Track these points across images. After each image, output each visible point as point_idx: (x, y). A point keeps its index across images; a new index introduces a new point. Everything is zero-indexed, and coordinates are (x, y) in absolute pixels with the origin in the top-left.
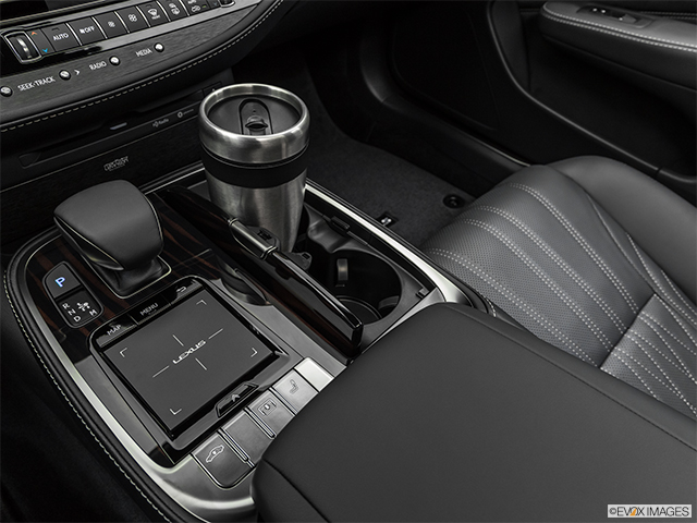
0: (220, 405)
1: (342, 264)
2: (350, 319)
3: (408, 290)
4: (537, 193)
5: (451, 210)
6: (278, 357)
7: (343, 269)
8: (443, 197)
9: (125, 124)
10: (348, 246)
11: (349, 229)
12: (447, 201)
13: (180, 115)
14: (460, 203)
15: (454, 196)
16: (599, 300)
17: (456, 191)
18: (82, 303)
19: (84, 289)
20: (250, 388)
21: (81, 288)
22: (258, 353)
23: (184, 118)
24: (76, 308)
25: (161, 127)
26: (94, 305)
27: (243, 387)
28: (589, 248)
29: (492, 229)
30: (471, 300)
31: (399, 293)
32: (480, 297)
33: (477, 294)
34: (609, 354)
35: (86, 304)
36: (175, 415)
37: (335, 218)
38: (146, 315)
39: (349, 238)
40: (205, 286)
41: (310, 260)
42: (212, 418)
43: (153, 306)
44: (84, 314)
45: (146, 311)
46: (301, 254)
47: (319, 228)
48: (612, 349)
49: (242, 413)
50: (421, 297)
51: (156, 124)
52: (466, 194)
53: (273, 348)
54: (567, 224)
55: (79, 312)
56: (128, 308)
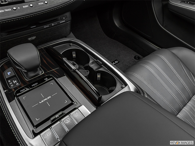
0: (52, 119)
1: (99, 75)
2: (98, 94)
3: (118, 85)
4: (163, 57)
5: (136, 60)
6: (73, 104)
7: (99, 76)
8: (134, 56)
9: (35, 26)
10: (101, 69)
11: (102, 64)
12: (135, 58)
13: (53, 25)
14: (139, 58)
15: (137, 56)
16: (180, 92)
17: (138, 55)
18: (14, 81)
19: (16, 76)
20: (63, 114)
21: (15, 76)
22: (67, 102)
23: (54, 26)
24: (12, 82)
25: (47, 28)
26: (18, 82)
27: (60, 113)
28: (178, 75)
29: (148, 67)
30: (139, 91)
31: (116, 86)
32: (142, 90)
33: (141, 89)
34: (182, 109)
35: (16, 81)
36: (37, 120)
37: (98, 60)
38: (33, 86)
39: (102, 67)
40: (54, 79)
41: (89, 73)
42: (49, 123)
43: (36, 84)
44: (15, 84)
45: (34, 85)
46: (86, 71)
47: (93, 63)
48: (183, 108)
49: (59, 122)
50: (122, 88)
51: (45, 27)
52: (141, 56)
53: (72, 101)
54: (172, 67)
55: (13, 83)
56: (28, 83)
